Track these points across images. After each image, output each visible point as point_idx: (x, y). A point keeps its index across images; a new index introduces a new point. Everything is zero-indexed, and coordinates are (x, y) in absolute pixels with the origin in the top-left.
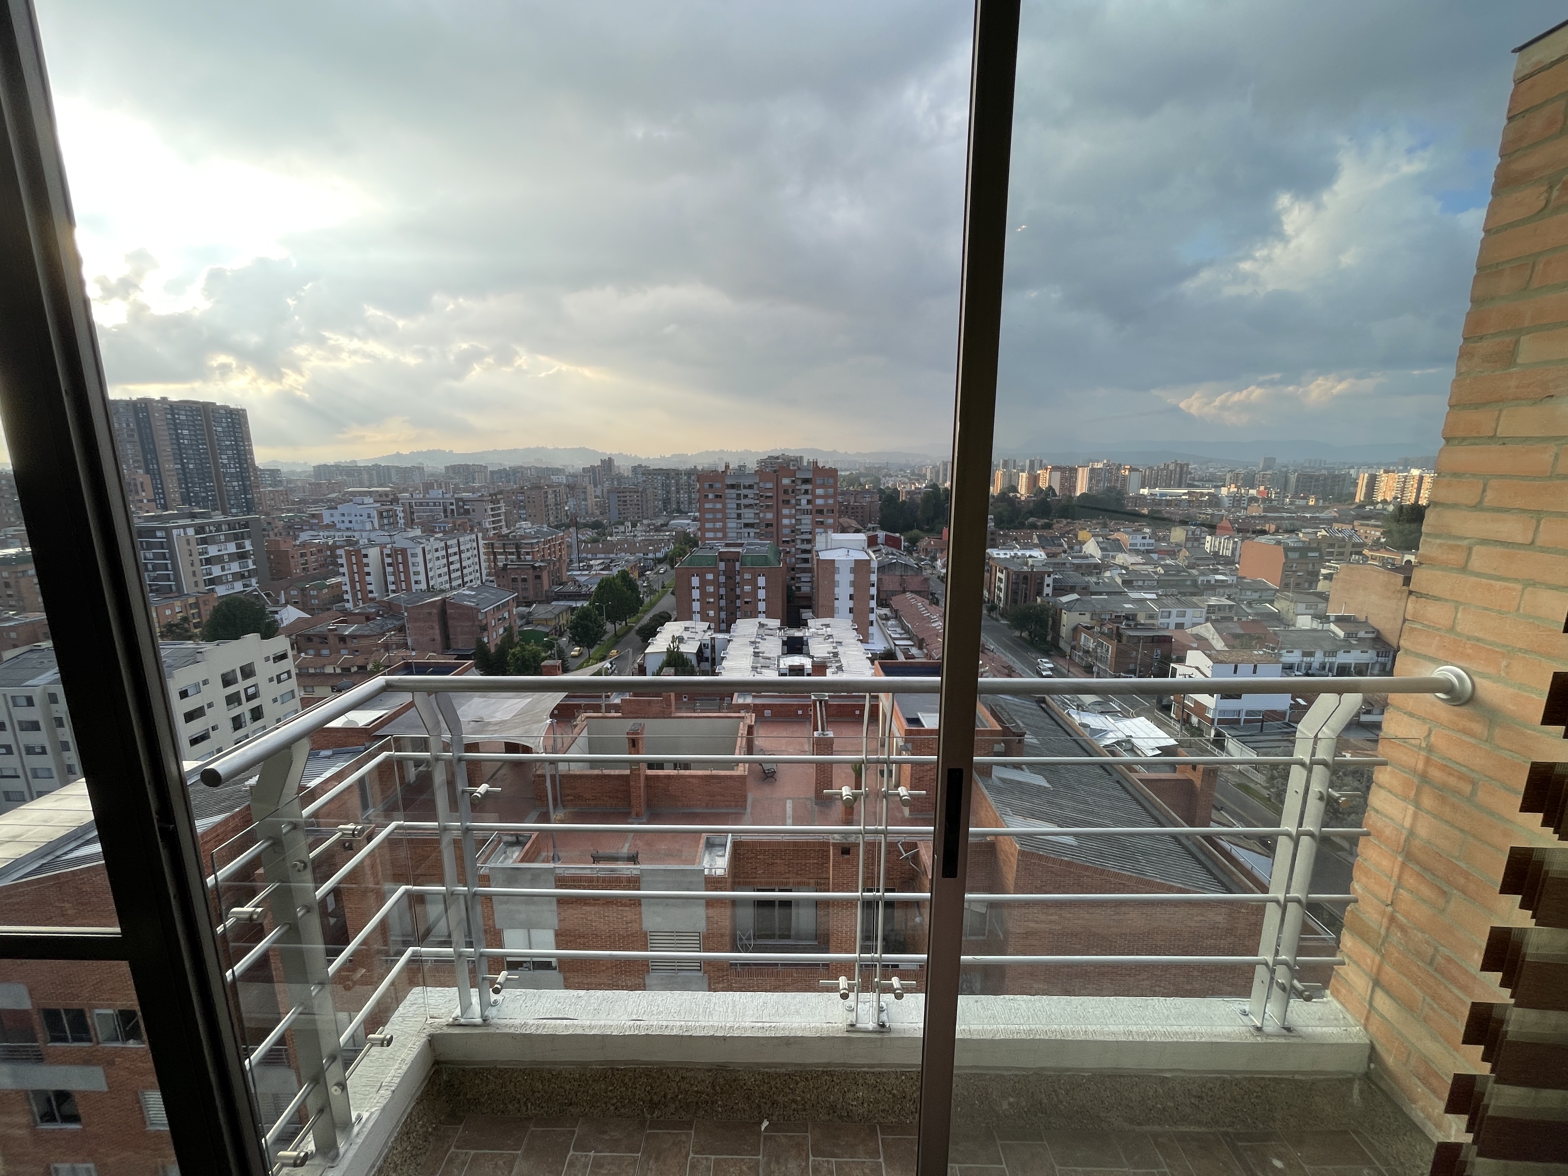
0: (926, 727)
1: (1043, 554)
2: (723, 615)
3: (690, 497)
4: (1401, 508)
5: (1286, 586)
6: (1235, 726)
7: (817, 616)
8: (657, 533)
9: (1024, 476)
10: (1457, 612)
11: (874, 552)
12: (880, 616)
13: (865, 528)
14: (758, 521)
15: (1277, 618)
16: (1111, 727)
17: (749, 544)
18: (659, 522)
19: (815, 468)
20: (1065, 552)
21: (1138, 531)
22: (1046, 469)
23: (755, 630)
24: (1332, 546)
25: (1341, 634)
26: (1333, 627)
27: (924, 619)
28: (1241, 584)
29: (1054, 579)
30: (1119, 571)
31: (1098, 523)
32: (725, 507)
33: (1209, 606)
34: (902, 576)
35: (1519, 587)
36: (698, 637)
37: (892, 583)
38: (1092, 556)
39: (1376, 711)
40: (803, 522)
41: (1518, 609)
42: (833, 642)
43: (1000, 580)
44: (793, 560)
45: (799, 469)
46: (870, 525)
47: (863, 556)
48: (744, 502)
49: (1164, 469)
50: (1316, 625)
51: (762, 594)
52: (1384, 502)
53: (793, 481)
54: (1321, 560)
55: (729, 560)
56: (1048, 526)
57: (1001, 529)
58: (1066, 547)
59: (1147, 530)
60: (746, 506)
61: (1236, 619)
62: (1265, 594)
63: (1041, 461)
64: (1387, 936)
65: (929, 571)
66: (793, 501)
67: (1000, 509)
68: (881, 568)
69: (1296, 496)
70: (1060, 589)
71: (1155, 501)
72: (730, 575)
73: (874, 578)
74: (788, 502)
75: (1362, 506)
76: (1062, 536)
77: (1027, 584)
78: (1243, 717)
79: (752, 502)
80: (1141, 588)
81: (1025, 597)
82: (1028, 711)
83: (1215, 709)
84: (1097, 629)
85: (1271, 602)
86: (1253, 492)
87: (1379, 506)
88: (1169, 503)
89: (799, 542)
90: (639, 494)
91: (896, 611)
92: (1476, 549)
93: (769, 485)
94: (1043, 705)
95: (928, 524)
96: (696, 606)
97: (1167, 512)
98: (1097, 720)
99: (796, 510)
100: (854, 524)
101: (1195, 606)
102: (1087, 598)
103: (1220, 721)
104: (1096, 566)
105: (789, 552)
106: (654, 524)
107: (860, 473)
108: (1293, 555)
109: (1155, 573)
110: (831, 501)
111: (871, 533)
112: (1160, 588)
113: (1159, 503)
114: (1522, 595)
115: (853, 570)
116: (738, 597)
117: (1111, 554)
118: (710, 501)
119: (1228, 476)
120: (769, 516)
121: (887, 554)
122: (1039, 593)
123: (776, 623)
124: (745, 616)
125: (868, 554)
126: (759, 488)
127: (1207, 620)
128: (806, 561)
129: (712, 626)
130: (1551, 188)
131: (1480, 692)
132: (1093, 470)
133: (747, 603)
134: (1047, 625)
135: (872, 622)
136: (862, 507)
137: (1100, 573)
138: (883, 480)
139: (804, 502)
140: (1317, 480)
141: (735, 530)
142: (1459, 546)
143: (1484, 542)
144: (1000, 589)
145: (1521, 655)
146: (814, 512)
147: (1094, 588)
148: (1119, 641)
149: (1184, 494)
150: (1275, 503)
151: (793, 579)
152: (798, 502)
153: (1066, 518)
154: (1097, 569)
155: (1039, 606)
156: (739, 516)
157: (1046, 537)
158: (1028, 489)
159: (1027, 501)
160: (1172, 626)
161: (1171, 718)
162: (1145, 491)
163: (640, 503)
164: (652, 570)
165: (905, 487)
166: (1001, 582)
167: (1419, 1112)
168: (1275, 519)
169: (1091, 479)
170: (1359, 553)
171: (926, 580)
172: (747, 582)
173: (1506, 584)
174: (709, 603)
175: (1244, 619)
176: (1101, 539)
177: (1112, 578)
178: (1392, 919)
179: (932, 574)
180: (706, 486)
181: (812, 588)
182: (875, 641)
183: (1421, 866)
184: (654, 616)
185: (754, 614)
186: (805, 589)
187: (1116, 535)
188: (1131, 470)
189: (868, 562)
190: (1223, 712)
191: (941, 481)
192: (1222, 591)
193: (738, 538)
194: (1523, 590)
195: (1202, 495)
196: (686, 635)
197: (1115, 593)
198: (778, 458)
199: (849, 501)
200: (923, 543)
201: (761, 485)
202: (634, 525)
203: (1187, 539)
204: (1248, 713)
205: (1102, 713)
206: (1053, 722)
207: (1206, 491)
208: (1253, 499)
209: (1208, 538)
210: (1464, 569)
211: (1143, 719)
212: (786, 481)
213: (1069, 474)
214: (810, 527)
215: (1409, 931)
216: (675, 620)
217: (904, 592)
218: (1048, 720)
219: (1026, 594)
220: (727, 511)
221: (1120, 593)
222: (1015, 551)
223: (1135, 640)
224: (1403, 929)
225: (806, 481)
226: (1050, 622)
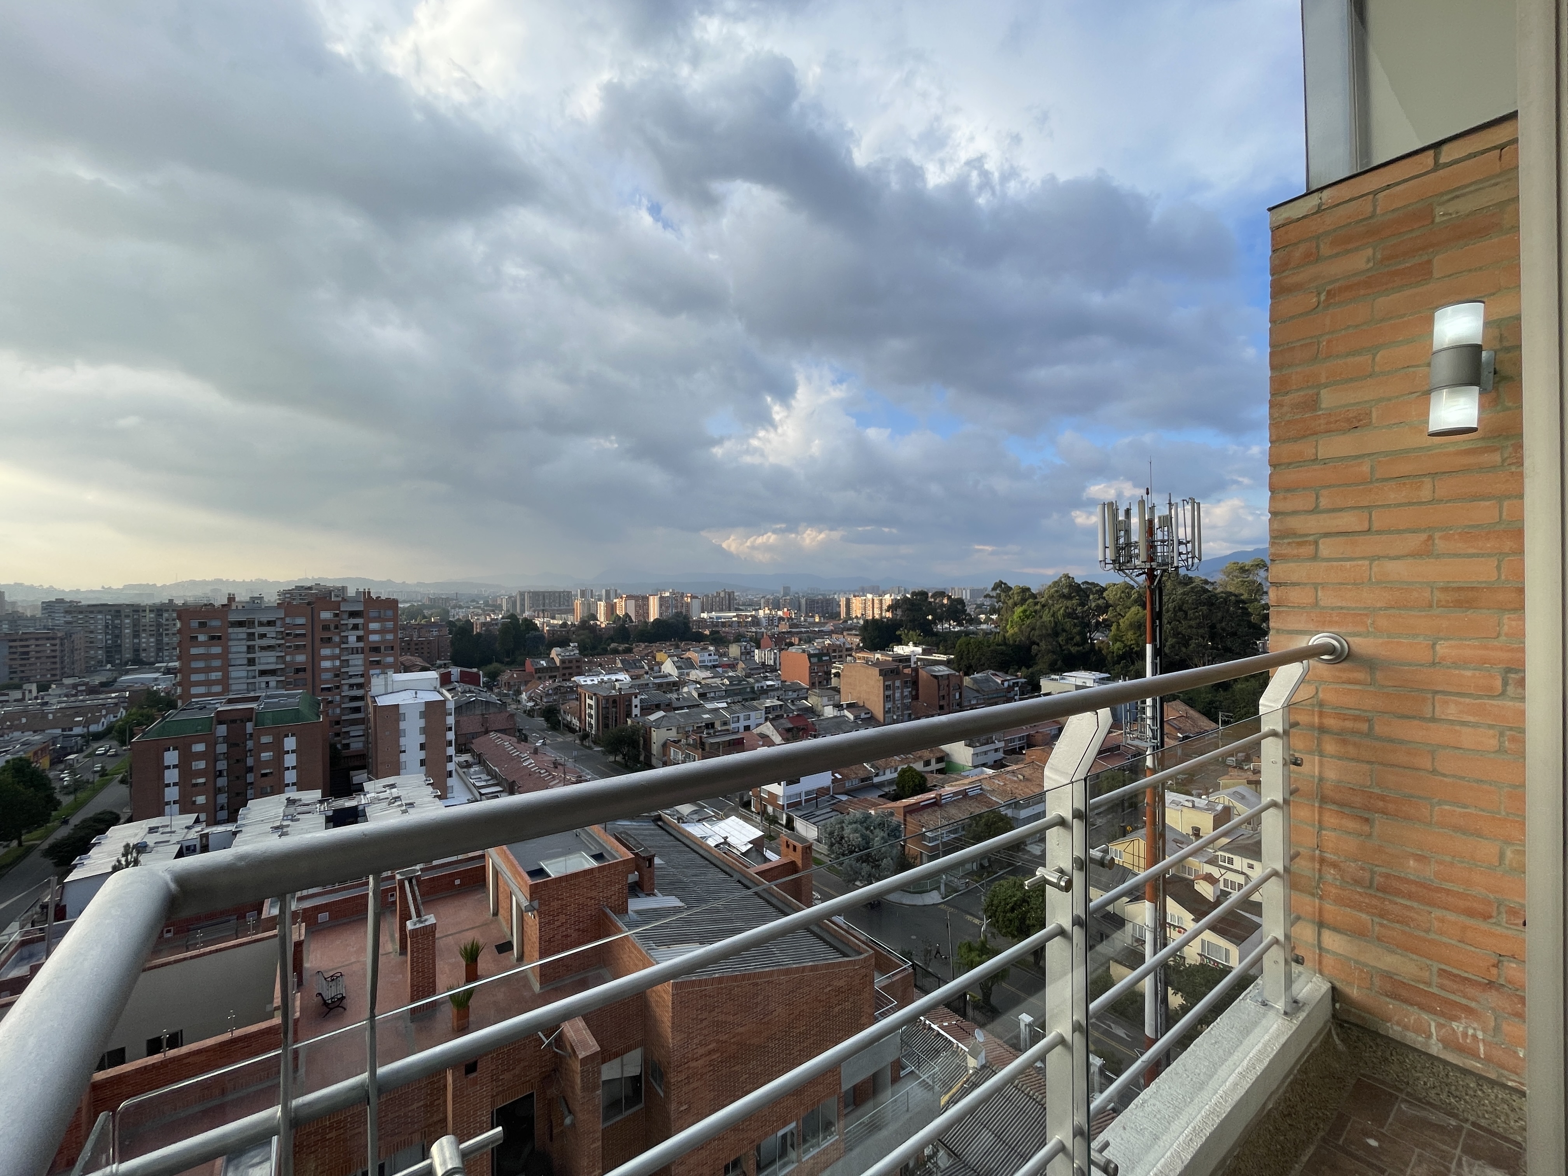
0: (553, 876)
1: (627, 677)
2: (222, 799)
3: (159, 642)
4: (866, 621)
5: (813, 685)
6: (799, 807)
7: (375, 775)
8: (92, 697)
9: (602, 605)
10: (1317, 592)
11: (448, 690)
12: (460, 765)
13: (433, 665)
14: (283, 666)
15: (811, 711)
16: (710, 833)
17: (268, 697)
18: (97, 680)
19: (367, 598)
20: (647, 673)
21: (705, 649)
22: (622, 598)
23: (281, 810)
24: (834, 651)
25: (851, 717)
26: (846, 713)
27: (513, 759)
28: (785, 687)
29: (641, 700)
30: (694, 686)
31: (671, 645)
32: (226, 651)
33: (766, 707)
34: (483, 715)
35: (1367, 562)
36: (175, 838)
37: (472, 724)
38: (670, 675)
39: (881, 773)
40: (351, 663)
41: (1370, 579)
42: (401, 805)
43: (590, 706)
44: (338, 711)
45: (344, 600)
46: (438, 662)
47: (438, 697)
48: (258, 642)
49: (716, 597)
50: (836, 713)
51: (290, 760)
52: (856, 617)
53: (336, 615)
54: (830, 662)
55: (234, 721)
56: (629, 651)
57: (586, 656)
58: (647, 668)
59: (711, 648)
60: (263, 648)
61: (785, 716)
62: (801, 694)
63: (616, 591)
64: (1320, 878)
65: (514, 706)
66: (337, 639)
67: (582, 637)
68: (459, 709)
69: (807, 615)
70: (647, 709)
71: (714, 624)
72: (235, 742)
73: (451, 720)
74: (329, 639)
75: (845, 621)
76: (643, 659)
77: (616, 707)
78: (803, 798)
79: (273, 642)
80: (714, 699)
81: (616, 720)
82: (647, 832)
83: (784, 796)
84: (683, 741)
85: (806, 699)
86: (780, 613)
87: (855, 621)
88: (724, 624)
89: (346, 688)
90: (58, 642)
91: (479, 756)
92: (1321, 541)
93: (301, 621)
94: (660, 823)
95: (508, 657)
96: (171, 793)
97: (724, 632)
98: (696, 828)
99: (342, 649)
100: (419, 662)
101: (756, 709)
102: (671, 714)
103: (789, 806)
104: (675, 684)
105: (331, 702)
106: (86, 684)
107: (424, 604)
108: (814, 660)
109: (723, 684)
110: (390, 637)
111: (443, 670)
112: (728, 697)
113: (716, 625)
114: (1371, 569)
115: (423, 715)
116: (250, 770)
117: (685, 671)
118: (202, 644)
119: (762, 601)
120: (301, 658)
121: (464, 692)
122: (629, 715)
123: (317, 794)
124: (263, 794)
125: (442, 694)
126: (283, 625)
127: (766, 719)
128: (357, 710)
129: (203, 817)
130: (1319, 294)
131: (1354, 648)
132: (661, 598)
133: (264, 775)
134: (639, 745)
135: (451, 772)
136: (429, 642)
137: (678, 690)
138: (452, 612)
139: (352, 639)
140: (818, 603)
141: (244, 680)
142: (1307, 541)
143: (1327, 535)
144: (591, 716)
145: (1382, 612)
146: (367, 650)
147: (676, 704)
148: (703, 749)
149: (734, 617)
150: (795, 621)
151: (338, 735)
152: (345, 639)
153: (644, 642)
154: (676, 686)
155: (631, 727)
156: (251, 662)
157: (628, 661)
158: (607, 617)
159: (606, 628)
160: (742, 729)
161: (752, 812)
162: (704, 615)
163: (58, 653)
164: (80, 751)
165: (479, 620)
166: (592, 709)
167: (1395, 1027)
168: (798, 633)
169: (661, 606)
170: (850, 655)
171: (512, 716)
172: (266, 747)
173: (1355, 563)
174: (196, 785)
175: (791, 715)
176: (676, 659)
177: (689, 693)
178: (1322, 861)
179: (517, 709)
180: (194, 624)
181: (367, 742)
182: (455, 794)
183: (1337, 804)
184: (84, 821)
185: (278, 788)
186: (356, 745)
187: (688, 655)
188: (692, 597)
189: (444, 702)
190: (789, 797)
191: (518, 610)
192: (772, 693)
193: (248, 691)
194: (1371, 564)
195: (747, 617)
196: (151, 840)
197: (694, 706)
198: (310, 588)
199: (411, 636)
200: (505, 677)
201: (288, 620)
202: (43, 687)
203: (742, 654)
204: (807, 794)
205: (699, 821)
206: (672, 838)
207: (749, 614)
208: (781, 619)
209: (756, 651)
210: (1315, 557)
211: (733, 818)
212: (326, 615)
213: (642, 602)
214: (362, 668)
215: (1342, 865)
216: (130, 820)
217: (487, 732)
218: (667, 837)
219: (616, 717)
220: (230, 656)
221: (698, 706)
222: (602, 677)
223: (716, 746)
224: (1334, 865)
225: (353, 614)
226: (642, 742)
